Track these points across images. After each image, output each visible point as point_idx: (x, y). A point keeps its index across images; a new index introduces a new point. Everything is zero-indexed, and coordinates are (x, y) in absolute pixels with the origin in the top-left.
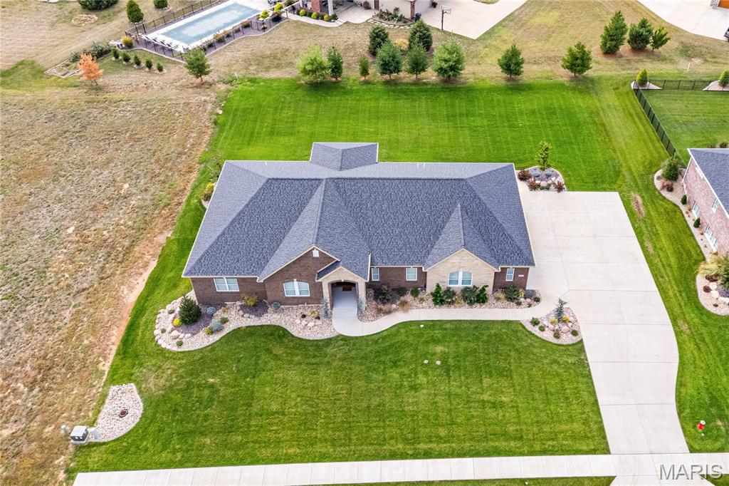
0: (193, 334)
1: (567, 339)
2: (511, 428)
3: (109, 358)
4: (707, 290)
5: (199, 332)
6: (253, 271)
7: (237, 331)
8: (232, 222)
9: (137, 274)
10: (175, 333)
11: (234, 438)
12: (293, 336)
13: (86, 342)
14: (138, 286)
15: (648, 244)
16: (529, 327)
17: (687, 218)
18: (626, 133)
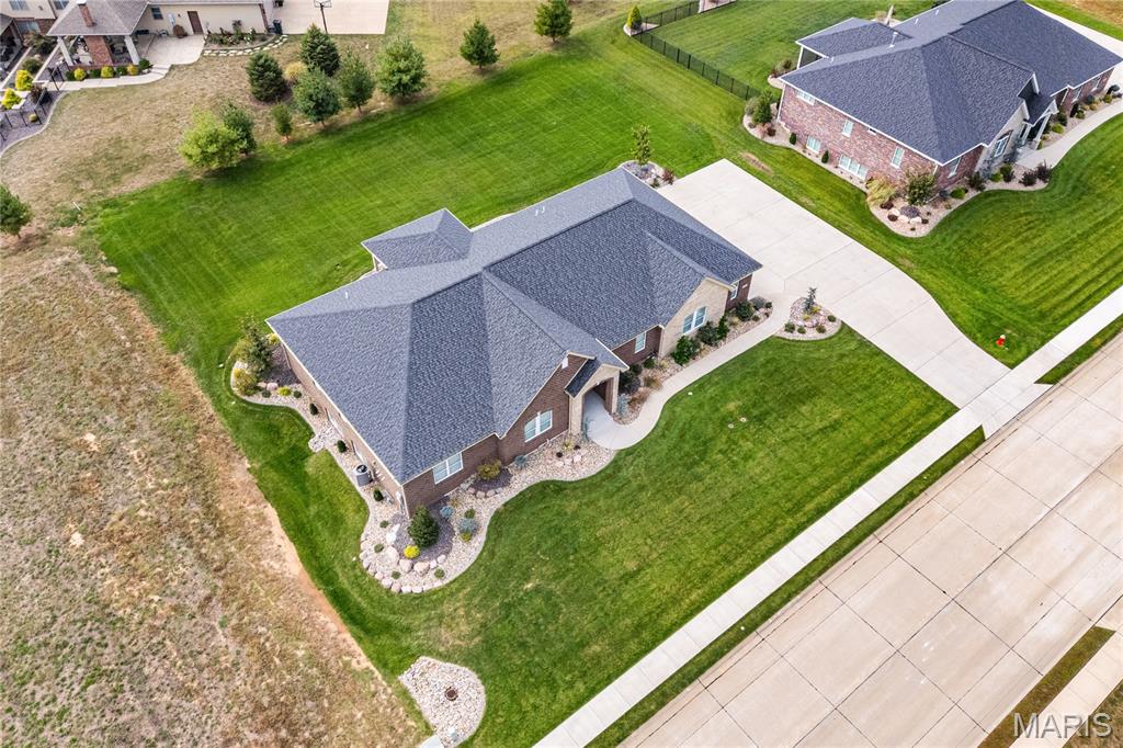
0: (447, 553)
1: (831, 329)
2: (867, 439)
3: (354, 651)
4: (893, 218)
5: (451, 544)
6: (483, 430)
7: (497, 516)
8: (410, 382)
9: (263, 536)
10: (419, 567)
11: (622, 625)
12: (571, 482)
13: (300, 653)
14: (283, 549)
15: (804, 199)
16: (788, 335)
17: (809, 157)
18: (675, 90)
